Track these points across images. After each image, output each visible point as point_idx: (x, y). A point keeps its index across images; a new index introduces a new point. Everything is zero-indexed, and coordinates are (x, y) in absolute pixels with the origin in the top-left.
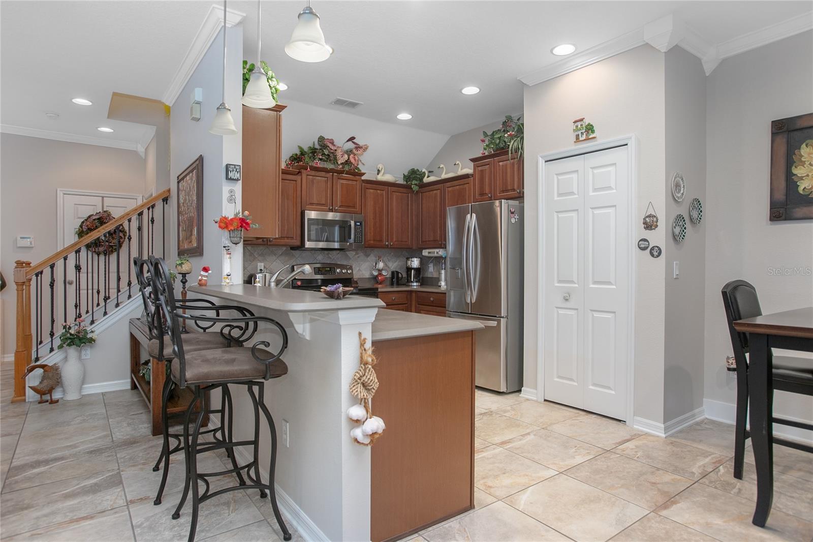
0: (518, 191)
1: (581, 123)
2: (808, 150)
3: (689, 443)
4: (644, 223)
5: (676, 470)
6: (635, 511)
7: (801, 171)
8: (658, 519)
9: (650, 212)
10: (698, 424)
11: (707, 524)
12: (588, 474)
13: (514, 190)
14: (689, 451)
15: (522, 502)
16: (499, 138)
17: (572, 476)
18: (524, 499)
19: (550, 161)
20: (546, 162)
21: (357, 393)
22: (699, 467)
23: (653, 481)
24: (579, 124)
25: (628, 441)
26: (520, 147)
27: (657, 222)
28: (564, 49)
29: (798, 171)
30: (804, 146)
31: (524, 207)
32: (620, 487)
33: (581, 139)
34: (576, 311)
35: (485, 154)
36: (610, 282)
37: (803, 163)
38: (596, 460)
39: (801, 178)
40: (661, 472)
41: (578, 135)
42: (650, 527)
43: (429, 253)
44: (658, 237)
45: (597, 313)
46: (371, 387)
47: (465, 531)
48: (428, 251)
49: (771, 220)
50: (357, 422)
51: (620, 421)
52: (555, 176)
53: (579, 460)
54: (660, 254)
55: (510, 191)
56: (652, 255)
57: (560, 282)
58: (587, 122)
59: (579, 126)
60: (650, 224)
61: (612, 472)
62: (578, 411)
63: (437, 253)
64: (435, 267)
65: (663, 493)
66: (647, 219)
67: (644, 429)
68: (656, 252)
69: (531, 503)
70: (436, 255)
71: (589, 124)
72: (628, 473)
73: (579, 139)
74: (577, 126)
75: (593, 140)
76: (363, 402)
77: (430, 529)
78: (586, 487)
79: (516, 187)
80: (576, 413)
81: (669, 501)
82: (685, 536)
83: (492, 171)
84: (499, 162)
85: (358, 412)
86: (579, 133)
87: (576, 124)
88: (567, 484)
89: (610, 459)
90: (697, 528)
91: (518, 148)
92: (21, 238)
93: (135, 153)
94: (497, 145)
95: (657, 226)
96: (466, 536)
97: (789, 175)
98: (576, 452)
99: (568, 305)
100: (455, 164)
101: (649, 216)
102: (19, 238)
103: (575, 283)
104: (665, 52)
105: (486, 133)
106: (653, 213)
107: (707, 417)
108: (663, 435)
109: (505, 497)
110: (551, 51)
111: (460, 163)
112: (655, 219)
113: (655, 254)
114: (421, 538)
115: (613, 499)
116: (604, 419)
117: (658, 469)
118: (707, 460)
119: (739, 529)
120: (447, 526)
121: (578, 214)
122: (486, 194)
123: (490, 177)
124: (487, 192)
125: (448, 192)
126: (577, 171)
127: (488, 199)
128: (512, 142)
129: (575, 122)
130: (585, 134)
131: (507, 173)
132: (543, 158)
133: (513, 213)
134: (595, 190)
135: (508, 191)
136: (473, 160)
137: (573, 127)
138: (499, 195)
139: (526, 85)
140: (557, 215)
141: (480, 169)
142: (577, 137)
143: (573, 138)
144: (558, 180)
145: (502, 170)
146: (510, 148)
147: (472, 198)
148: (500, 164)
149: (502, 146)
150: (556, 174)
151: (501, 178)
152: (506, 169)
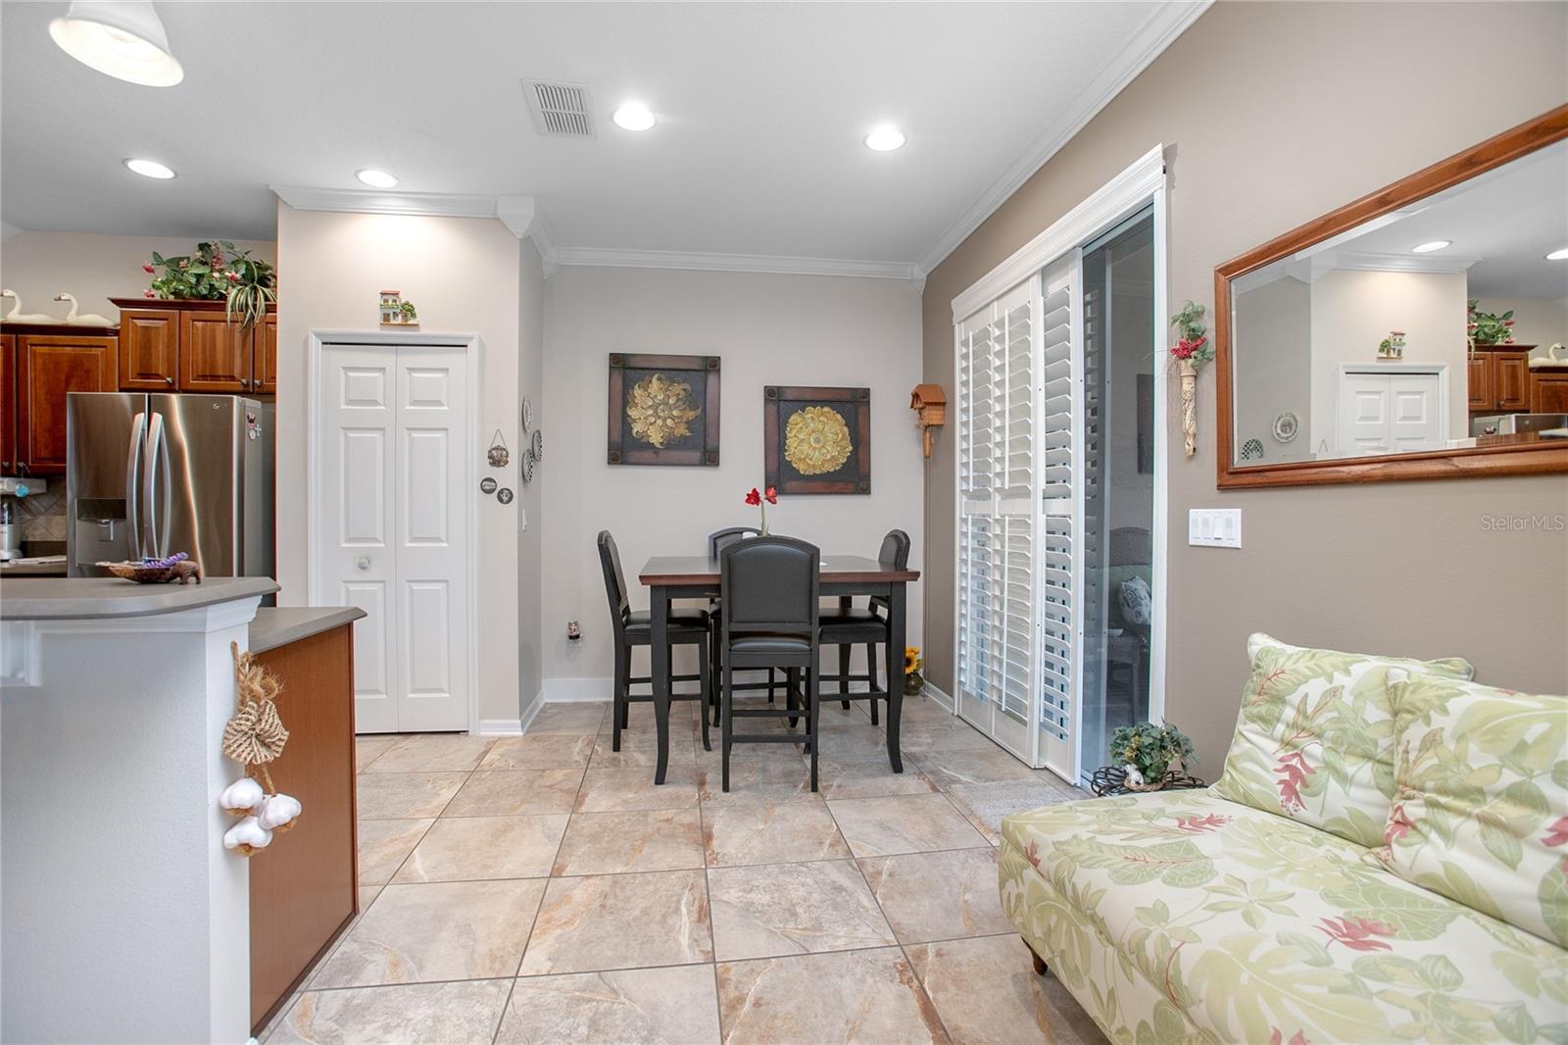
0: (244, 381)
1: (395, 298)
2: (640, 392)
3: (550, 733)
4: (489, 457)
5: (561, 765)
6: (558, 820)
7: (635, 413)
8: (583, 817)
9: (499, 442)
10: (542, 711)
11: (625, 801)
12: (473, 805)
13: (232, 378)
14: (557, 742)
15: (422, 872)
16: (199, 277)
17: (456, 815)
18: (419, 865)
19: (331, 344)
20: (324, 343)
21: (252, 755)
22: (578, 753)
23: (549, 784)
24: (390, 299)
25: (486, 752)
26: (250, 303)
27: (507, 456)
28: (375, 177)
29: (633, 413)
30: (636, 387)
31: (275, 413)
32: (521, 805)
33: (392, 322)
34: (381, 585)
35: (153, 296)
36: (439, 538)
37: (636, 405)
38: (469, 787)
39: (635, 421)
40: (547, 772)
41: (388, 315)
42: (583, 828)
44: (508, 477)
45: (417, 584)
46: (277, 738)
47: (374, 945)
49: (609, 463)
50: (237, 815)
51: (458, 732)
52: (342, 371)
53: (447, 794)
54: (511, 499)
55: (222, 378)
56: (501, 500)
57: (349, 540)
58: (403, 299)
59: (390, 302)
60: (497, 459)
61: (498, 793)
62: (390, 737)
65: (568, 792)
66: (494, 452)
67: (493, 734)
68: (505, 497)
69: (434, 868)
71: (407, 304)
72: (516, 786)
73: (389, 321)
74: (386, 301)
75: (415, 328)
76: (253, 771)
77: (313, 973)
78: (483, 820)
79: (237, 373)
80: (389, 741)
81: (578, 798)
82: (616, 820)
83: (173, 335)
84: (193, 321)
85: (247, 792)
86: (391, 312)
87: (385, 297)
88: (459, 827)
89: (483, 780)
90: (619, 808)
91: (247, 305)
94: (191, 288)
95: (507, 462)
96: (381, 949)
97: (625, 415)
98: (435, 787)
99: (367, 576)
100: (60, 299)
101: (496, 449)
103: (380, 542)
104: (520, 240)
105: (160, 257)
106: (502, 445)
107: (548, 701)
108: (521, 734)
109: (389, 878)
110: (355, 174)
111: (73, 300)
112: (504, 453)
113: (505, 499)
114: (310, 993)
115: (525, 819)
116: (434, 736)
117: (544, 771)
118: (580, 744)
119: (650, 794)
120: (337, 954)
121: (384, 435)
122: (158, 376)
123: (169, 346)
124: (160, 373)
125: (34, 354)
126: (382, 370)
127: (165, 387)
128: (235, 291)
129: (383, 294)
130: (400, 317)
131: (214, 345)
132: (317, 335)
133: (251, 421)
134: (415, 403)
135: (215, 377)
136: (119, 302)
137: (379, 300)
138: (193, 383)
139: (285, 203)
140: (346, 434)
141: (140, 323)
142: (386, 317)
143: (378, 318)
144: (347, 378)
145: (204, 335)
146: (230, 303)
147: (117, 380)
148: (196, 325)
149: (205, 292)
150: (344, 368)
151: (200, 351)
152: (213, 337)
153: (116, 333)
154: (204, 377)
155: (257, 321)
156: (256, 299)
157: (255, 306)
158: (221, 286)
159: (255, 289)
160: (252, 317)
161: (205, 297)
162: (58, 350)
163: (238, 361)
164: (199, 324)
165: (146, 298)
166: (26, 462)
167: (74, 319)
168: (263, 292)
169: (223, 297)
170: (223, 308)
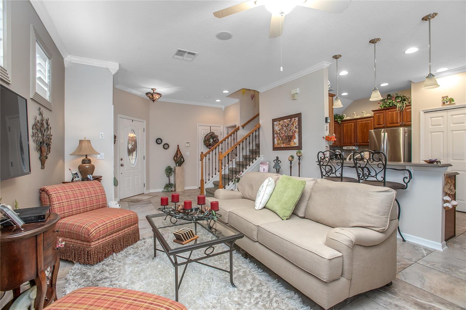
0: (401, 123)
13: (398, 123)
16: (390, 103)
19: (426, 112)
20: (424, 113)
31: (411, 130)
33: (446, 104)
35: (380, 108)
41: (445, 102)
43: (347, 148)
48: (346, 147)
58: (449, 97)
59: (445, 99)
63: (352, 148)
64: (346, 154)
70: (351, 149)
71: (451, 98)
75: (453, 104)
79: (399, 122)
83: (384, 115)
87: (443, 98)
91: (401, 106)
92: (187, 143)
93: (221, 109)
94: (388, 105)
100: (362, 113)
102: (186, 143)
110: (435, 71)
111: (365, 112)
121: (443, 133)
122: (381, 125)
123: (383, 118)
124: (382, 124)
125: (359, 123)
126: (443, 116)
127: (383, 127)
128: (399, 104)
129: (442, 97)
130: (448, 102)
131: (393, 116)
132: (422, 111)
133: (406, 133)
134: (454, 124)
135: (394, 123)
136: (373, 111)
137: (441, 99)
138: (389, 125)
139: (413, 82)
140: (431, 134)
141: (377, 114)
142: (444, 103)
143: (441, 103)
144: (431, 120)
145: (391, 115)
146: (398, 106)
147: (373, 126)
148: (389, 112)
149: (391, 105)
150: (430, 118)
151: (390, 118)
152: (393, 114)
153: (373, 117)
154: (391, 124)
155: (403, 109)
156: (403, 105)
157: (403, 106)
158: (395, 103)
159: (403, 102)
160: (402, 109)
161: (391, 107)
162: (362, 122)
163: (399, 119)
164: (390, 112)
165: (378, 109)
166: (357, 143)
167: (365, 116)
168: (405, 103)
169: (396, 106)
170: (396, 108)
